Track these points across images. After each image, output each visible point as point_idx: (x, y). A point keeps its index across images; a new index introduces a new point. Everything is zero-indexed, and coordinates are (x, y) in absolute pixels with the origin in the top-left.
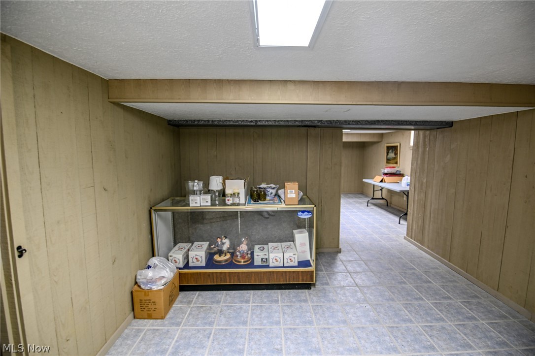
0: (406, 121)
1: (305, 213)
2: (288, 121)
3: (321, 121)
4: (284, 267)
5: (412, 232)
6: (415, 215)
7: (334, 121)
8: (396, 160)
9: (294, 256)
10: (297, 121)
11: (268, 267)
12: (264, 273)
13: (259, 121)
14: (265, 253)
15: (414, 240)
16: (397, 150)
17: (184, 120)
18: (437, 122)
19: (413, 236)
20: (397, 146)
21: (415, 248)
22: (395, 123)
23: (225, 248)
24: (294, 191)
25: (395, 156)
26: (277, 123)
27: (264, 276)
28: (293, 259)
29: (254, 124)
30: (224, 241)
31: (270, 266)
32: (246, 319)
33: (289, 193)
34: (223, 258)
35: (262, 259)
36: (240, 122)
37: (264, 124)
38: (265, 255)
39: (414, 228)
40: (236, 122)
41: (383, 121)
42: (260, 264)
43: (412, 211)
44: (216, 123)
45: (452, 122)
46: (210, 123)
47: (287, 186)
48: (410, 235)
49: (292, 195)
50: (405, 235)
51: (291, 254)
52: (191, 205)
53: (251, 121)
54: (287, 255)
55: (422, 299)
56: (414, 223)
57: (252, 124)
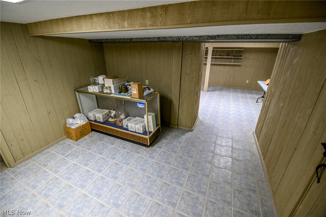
0: (247, 35)
2: (149, 38)
4: (135, 132)
6: (262, 117)
9: (140, 128)
13: (133, 39)
17: (95, 40)
18: (282, 35)
22: (234, 37)
23: (112, 115)
24: (136, 89)
26: (143, 40)
28: (140, 129)
29: (130, 41)
30: (112, 111)
31: (129, 130)
32: (103, 152)
35: (127, 125)
36: (122, 40)
38: (128, 123)
41: (224, 35)
42: (126, 127)
43: (261, 114)
44: (110, 40)
45: (301, 35)
46: (108, 41)
47: (132, 86)
49: (135, 92)
51: (139, 126)
52: (89, 91)
54: (136, 126)
56: (260, 123)
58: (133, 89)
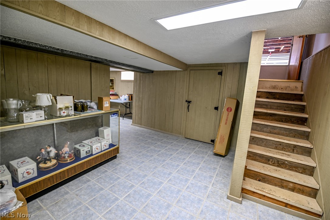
0: (140, 68)
1: (115, 115)
2: (87, 55)
3: (107, 60)
4: (102, 151)
5: (135, 121)
6: (137, 113)
7: (113, 61)
8: (113, 87)
9: (107, 143)
10: (93, 57)
11: (92, 155)
12: (93, 159)
13: (65, 50)
14: (88, 147)
15: (137, 124)
16: (113, 82)
18: (149, 70)
19: (136, 122)
20: (113, 80)
21: (138, 127)
23: (52, 154)
24: (108, 102)
25: (112, 85)
27: (92, 161)
28: (106, 145)
30: (49, 150)
31: (93, 154)
32: (100, 188)
33: (105, 103)
34: (49, 164)
35: (86, 152)
36: (47, 47)
37: (69, 54)
38: (88, 148)
39: (136, 118)
40: (43, 47)
42: (85, 155)
43: (135, 111)
45: (153, 71)
47: (104, 99)
48: (134, 122)
49: (107, 105)
50: (132, 123)
51: (105, 142)
52: (25, 121)
53: (58, 49)
54: (103, 144)
55: (157, 143)
56: (136, 116)
57: (59, 51)
58: (105, 102)
